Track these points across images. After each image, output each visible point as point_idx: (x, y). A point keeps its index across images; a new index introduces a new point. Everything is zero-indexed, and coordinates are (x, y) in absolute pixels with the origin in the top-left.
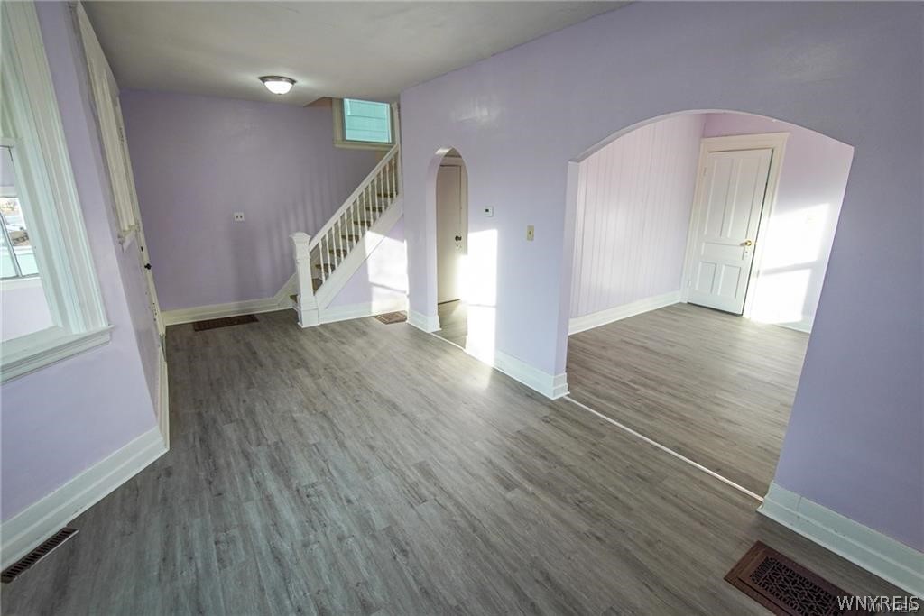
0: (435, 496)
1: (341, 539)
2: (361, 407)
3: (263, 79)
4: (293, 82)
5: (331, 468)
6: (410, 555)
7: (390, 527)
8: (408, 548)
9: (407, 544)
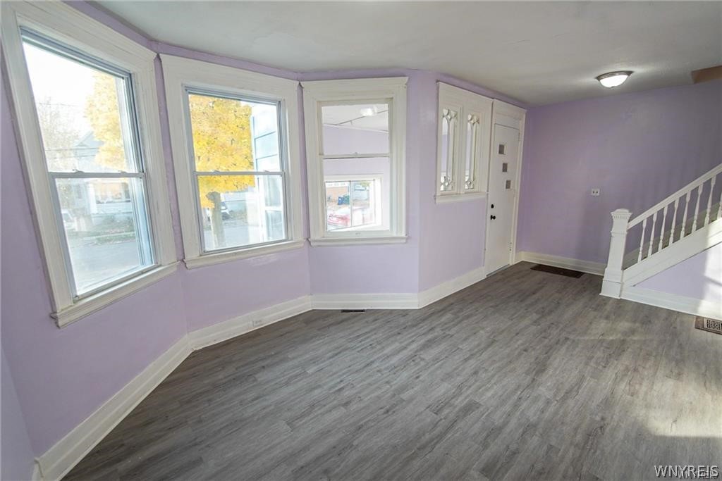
0: (445, 419)
1: (388, 382)
2: (520, 354)
3: (599, 78)
4: (629, 73)
5: (442, 361)
6: (385, 415)
7: (404, 400)
8: (390, 413)
9: (394, 412)
